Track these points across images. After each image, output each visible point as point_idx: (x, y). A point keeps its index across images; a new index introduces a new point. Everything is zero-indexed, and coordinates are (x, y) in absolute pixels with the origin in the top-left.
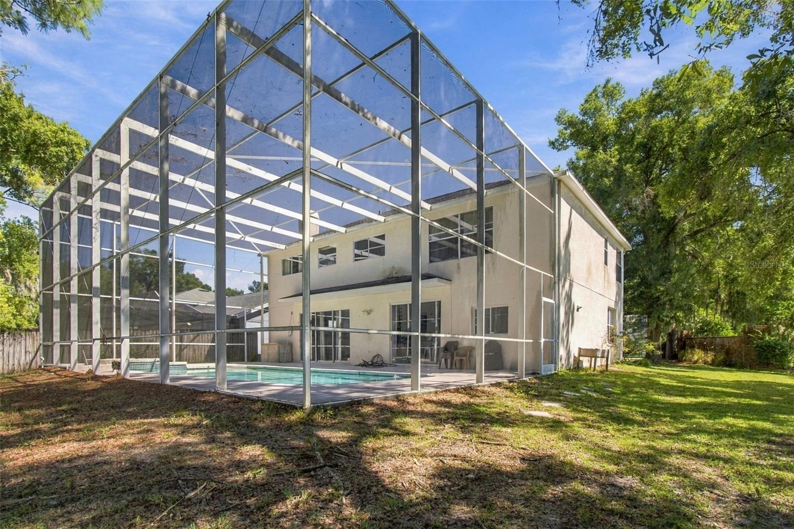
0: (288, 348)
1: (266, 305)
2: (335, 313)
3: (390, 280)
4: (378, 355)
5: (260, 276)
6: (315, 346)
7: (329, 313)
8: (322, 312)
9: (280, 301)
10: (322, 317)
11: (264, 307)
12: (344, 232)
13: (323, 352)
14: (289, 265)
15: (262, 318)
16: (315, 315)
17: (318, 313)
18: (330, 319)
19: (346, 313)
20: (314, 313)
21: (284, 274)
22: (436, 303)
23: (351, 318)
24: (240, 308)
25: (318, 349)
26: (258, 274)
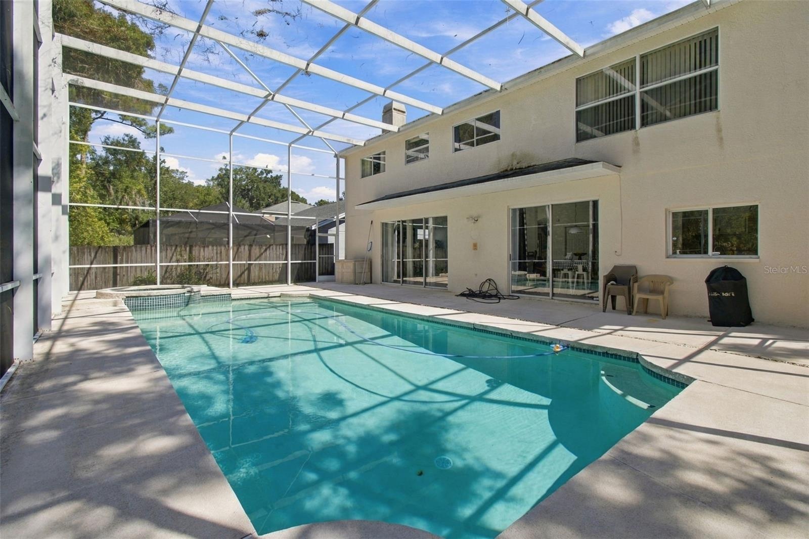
0: (366, 266)
1: (342, 216)
2: (427, 221)
3: (510, 173)
4: (490, 280)
5: (336, 180)
6: (401, 260)
7: (420, 221)
8: (410, 220)
9: (356, 208)
10: (409, 225)
11: (340, 218)
12: (440, 113)
13: (410, 267)
14: (369, 166)
15: (338, 231)
16: (401, 223)
17: (403, 222)
18: (421, 228)
19: (442, 221)
20: (399, 221)
21: (363, 176)
22: (591, 204)
23: (449, 226)
24: (315, 218)
25: (404, 264)
26: (333, 178)
